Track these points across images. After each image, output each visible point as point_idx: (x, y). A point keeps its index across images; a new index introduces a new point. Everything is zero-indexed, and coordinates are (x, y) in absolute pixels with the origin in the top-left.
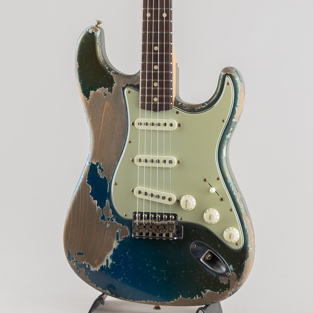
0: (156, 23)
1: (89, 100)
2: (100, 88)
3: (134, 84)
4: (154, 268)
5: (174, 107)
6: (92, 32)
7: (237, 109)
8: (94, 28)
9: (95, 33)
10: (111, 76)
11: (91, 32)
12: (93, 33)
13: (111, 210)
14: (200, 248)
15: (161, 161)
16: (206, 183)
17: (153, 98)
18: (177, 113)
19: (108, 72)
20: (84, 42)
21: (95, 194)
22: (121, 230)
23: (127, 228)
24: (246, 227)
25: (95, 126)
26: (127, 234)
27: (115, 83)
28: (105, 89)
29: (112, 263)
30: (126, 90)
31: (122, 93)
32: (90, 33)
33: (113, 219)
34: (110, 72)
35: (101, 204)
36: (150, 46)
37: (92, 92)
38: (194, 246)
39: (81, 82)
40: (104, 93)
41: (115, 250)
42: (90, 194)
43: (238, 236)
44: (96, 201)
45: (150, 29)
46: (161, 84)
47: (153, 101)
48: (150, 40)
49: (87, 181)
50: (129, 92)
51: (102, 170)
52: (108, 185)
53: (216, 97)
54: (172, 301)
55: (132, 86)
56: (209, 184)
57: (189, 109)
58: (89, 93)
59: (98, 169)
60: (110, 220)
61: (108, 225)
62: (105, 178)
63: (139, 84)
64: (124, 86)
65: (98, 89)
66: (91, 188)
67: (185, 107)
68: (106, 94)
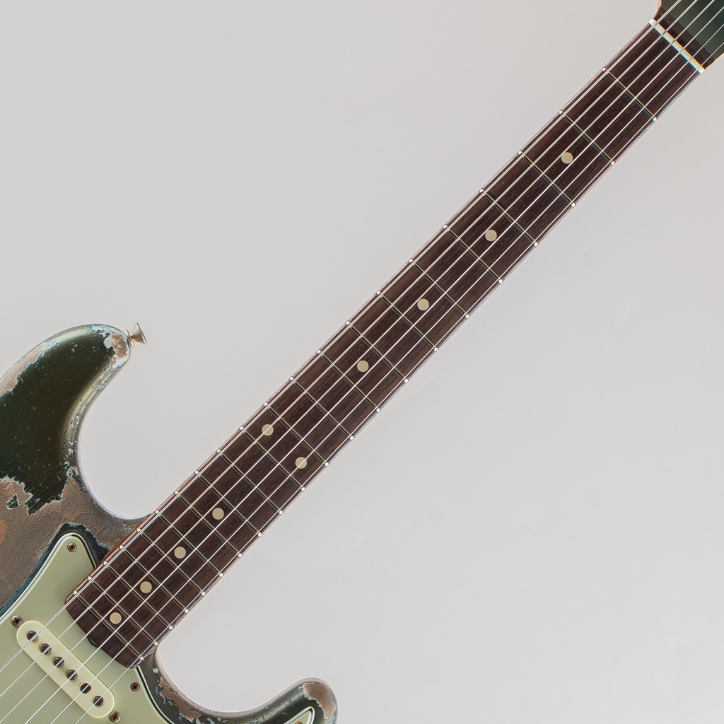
0: (268, 464)
2: (16, 479)
3: (98, 541)
5: (137, 668)
6: (112, 348)
8: (122, 342)
9: (114, 356)
10: (64, 478)
11: (108, 346)
12: (111, 352)
17: (115, 611)
18: (135, 687)
19: (66, 463)
20: (73, 350)
27: (59, 499)
28: (24, 492)
30: (67, 538)
31: (55, 535)
32: (104, 347)
34: (69, 467)
36: (210, 498)
40: (15, 498)
45: (244, 465)
46: (158, 599)
47: (108, 618)
48: (223, 486)
50: (72, 548)
55: (89, 539)
57: (167, 700)
63: (109, 548)
64: (72, 524)
65: (10, 477)
67: (161, 689)
68: (17, 505)
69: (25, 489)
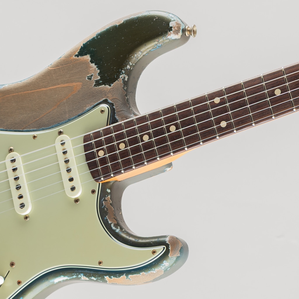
0: (208, 116)
1: (76, 57)
2: (97, 67)
3: (116, 115)
5: (99, 184)
6: (172, 27)
7: (124, 276)
8: (179, 28)
9: (171, 31)
10: (118, 77)
11: (171, 25)
12: (170, 29)
15: (21, 192)
16: (9, 268)
17: (102, 149)
18: (93, 192)
19: (123, 71)
20: (155, 19)
25: (44, 79)
27: (110, 86)
28: (97, 74)
30: (105, 106)
31: (99, 102)
32: (169, 25)
34: (123, 74)
36: (174, 118)
37: (88, 57)
39: (97, 37)
40: (92, 75)
45: (197, 111)
46: (124, 154)
47: (98, 151)
48: (182, 116)
50: (102, 111)
53: (131, 241)
55: (113, 112)
56: (9, 271)
57: (105, 207)
58: (86, 54)
63: (119, 121)
64: (110, 101)
65: (95, 65)
67: (105, 200)
68: (91, 79)
69: (98, 74)
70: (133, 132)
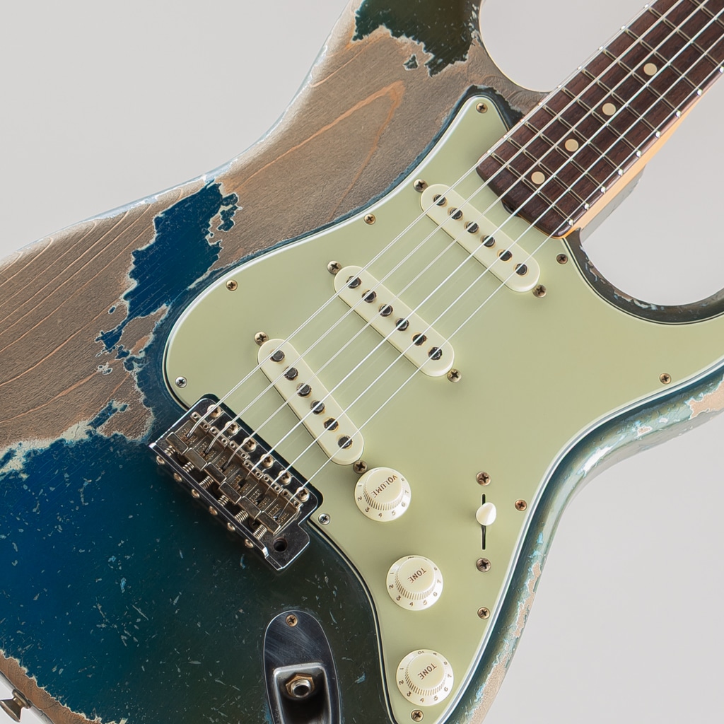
1: (358, 40)
2: (414, 39)
3: (510, 105)
4: (123, 583)
5: (563, 240)
10: (469, 40)
13: (151, 337)
14: (304, 638)
16: (479, 489)
17: (537, 169)
18: (562, 259)
19: (470, 24)
21: (146, 265)
22: (128, 409)
23: (150, 420)
24: (479, 694)
25: (315, 110)
26: (137, 433)
27: (464, 60)
28: (424, 52)
29: (16, 474)
30: (474, 101)
31: (460, 97)
33: (135, 365)
34: (473, 30)
35: (141, 302)
36: (641, 52)
37: (383, 31)
38: (292, 621)
40: (414, 58)
41: (58, 446)
42: (136, 254)
43: (442, 695)
44: (134, 284)
45: (676, 18)
46: (586, 157)
47: (529, 176)
48: (654, 39)
49: (160, 215)
50: (482, 109)
51: (228, 225)
52: (208, 272)
54: (83, 715)
55: (501, 102)
56: (483, 495)
58: (375, 27)
59: (219, 214)
60: (125, 359)
61: (106, 368)
62: (216, 249)
63: (523, 113)
64: (481, 86)
65: (408, 36)
66: (152, 241)
67: (591, 267)
68: (417, 66)
69: (425, 49)
70: (577, 112)
